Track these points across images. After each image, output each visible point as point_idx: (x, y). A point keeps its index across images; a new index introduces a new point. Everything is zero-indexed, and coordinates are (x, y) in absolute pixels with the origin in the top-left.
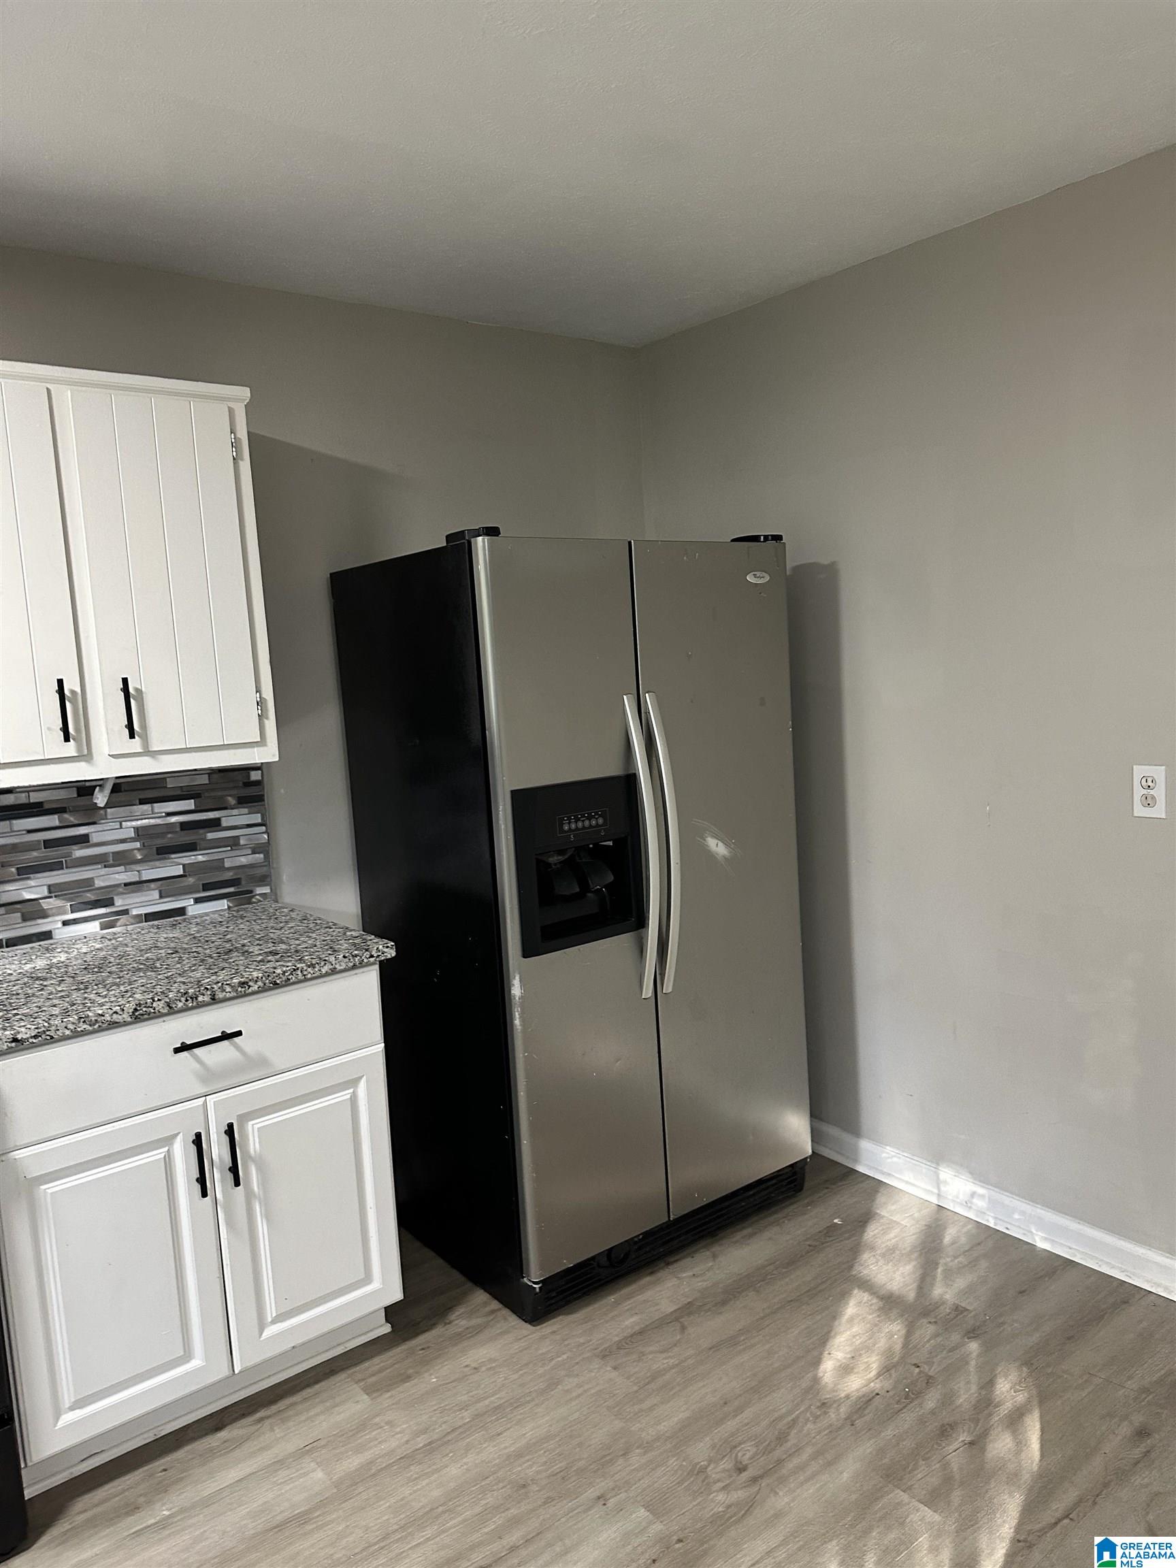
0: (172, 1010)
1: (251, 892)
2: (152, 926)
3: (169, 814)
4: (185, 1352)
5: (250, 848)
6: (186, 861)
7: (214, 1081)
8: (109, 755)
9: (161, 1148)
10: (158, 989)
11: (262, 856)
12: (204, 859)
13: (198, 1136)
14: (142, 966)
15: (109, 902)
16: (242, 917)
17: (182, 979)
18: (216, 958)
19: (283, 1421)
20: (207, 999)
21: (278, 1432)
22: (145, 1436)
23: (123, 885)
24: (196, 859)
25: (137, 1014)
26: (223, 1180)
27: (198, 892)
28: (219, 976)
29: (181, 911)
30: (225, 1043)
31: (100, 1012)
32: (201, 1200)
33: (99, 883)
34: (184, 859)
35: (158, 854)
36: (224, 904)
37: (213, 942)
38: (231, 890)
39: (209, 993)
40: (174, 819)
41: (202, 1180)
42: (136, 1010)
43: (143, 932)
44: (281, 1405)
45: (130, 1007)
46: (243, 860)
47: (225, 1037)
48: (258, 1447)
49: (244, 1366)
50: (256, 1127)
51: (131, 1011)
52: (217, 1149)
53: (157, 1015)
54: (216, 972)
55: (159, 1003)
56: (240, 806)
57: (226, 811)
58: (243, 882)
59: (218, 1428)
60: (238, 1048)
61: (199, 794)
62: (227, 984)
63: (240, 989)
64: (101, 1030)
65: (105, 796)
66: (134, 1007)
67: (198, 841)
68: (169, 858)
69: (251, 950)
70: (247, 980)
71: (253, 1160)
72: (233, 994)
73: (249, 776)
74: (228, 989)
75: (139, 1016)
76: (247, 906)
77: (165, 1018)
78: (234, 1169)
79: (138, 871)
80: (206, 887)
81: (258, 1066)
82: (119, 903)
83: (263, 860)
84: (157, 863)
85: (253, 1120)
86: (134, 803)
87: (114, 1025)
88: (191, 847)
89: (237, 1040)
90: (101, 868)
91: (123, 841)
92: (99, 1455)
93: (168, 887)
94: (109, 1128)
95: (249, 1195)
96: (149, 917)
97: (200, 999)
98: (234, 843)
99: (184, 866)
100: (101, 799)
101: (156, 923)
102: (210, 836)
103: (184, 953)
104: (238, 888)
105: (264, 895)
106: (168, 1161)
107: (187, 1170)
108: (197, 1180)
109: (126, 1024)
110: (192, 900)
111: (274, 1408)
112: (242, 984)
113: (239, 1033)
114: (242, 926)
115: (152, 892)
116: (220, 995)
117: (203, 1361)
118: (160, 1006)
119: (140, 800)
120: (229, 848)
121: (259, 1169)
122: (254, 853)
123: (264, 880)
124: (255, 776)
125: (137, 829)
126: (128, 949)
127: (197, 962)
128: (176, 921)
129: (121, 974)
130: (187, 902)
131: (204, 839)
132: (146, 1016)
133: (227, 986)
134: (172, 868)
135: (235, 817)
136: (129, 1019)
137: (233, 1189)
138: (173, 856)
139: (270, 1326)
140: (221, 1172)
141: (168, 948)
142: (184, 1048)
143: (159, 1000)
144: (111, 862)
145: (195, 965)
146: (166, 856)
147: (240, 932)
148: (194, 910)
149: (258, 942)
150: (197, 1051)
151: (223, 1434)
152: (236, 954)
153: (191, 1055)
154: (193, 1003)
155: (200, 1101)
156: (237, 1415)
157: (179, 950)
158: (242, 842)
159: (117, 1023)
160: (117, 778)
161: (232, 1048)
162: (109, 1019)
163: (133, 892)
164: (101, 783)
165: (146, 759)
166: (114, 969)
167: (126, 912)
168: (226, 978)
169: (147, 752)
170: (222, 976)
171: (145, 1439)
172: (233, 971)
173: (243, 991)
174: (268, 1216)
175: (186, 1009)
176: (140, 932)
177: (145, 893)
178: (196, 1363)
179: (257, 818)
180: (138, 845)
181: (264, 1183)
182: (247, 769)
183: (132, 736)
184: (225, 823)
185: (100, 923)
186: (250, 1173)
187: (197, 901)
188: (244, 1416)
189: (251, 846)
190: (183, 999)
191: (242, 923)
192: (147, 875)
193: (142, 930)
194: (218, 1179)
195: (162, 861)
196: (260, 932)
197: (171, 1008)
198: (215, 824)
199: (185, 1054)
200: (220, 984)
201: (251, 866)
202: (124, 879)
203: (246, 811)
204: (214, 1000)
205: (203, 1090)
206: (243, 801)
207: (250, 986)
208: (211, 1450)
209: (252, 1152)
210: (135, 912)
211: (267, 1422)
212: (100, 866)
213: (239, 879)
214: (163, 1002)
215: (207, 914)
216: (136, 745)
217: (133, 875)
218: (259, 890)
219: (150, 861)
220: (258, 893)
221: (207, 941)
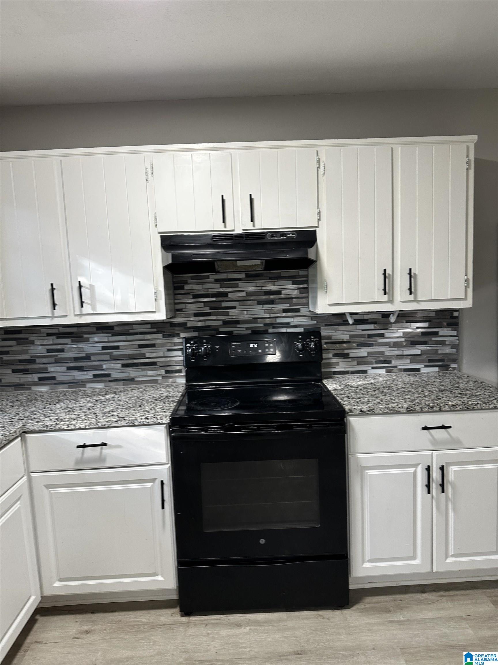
0: (422, 411)
1: (449, 366)
2: (406, 374)
3: (418, 328)
4: (414, 555)
5: (451, 346)
6: (422, 348)
7: (437, 445)
8: (401, 301)
9: (412, 468)
10: (416, 401)
11: (455, 350)
12: (430, 349)
13: (429, 467)
14: (406, 390)
15: (390, 362)
16: (445, 376)
17: (426, 399)
18: (439, 392)
19: (453, 600)
20: (437, 409)
21: (450, 604)
22: (393, 583)
23: (396, 356)
24: (426, 348)
25: (408, 410)
26: (437, 488)
27: (426, 362)
28: (442, 400)
29: (418, 370)
30: (443, 430)
31: (394, 406)
32: (426, 494)
33: (387, 354)
34: (422, 347)
35: (411, 344)
36: (436, 369)
37: (435, 385)
38: (440, 363)
39: (439, 407)
40: (419, 330)
41: (428, 486)
42: (408, 408)
43: (403, 376)
44: (452, 593)
45: (406, 406)
46: (447, 351)
47: (443, 427)
48: (441, 607)
49: (437, 570)
50: (454, 469)
51: (406, 408)
52: (436, 474)
53: (416, 412)
54: (440, 398)
55: (417, 407)
56: (448, 327)
57: (441, 329)
58: (446, 361)
59: (423, 592)
60: (448, 433)
61: (430, 320)
62: (447, 405)
63: (452, 408)
64: (393, 413)
65: (394, 318)
66: (407, 407)
67: (428, 341)
68: (415, 347)
69: (454, 391)
70: (455, 404)
71: (450, 484)
72: (449, 409)
73: (452, 314)
74: (447, 407)
75: (409, 411)
76: (447, 371)
77: (419, 414)
78: (442, 485)
79: (402, 350)
80: (430, 361)
81: (456, 444)
82: (394, 363)
83: (455, 352)
84: (410, 348)
85: (452, 466)
86: (403, 322)
87: (398, 413)
88: (425, 343)
89: (449, 430)
90: (388, 348)
91: (398, 337)
92: (374, 583)
93: (414, 358)
94: (393, 454)
95: (447, 498)
96: (405, 370)
97: (435, 409)
98: (443, 343)
99: (422, 351)
100: (392, 319)
101: (408, 373)
102: (434, 339)
103: (424, 388)
104: (444, 363)
105: (454, 368)
106: (415, 474)
107: (422, 480)
108: (426, 485)
109: (403, 413)
110: (423, 366)
111: (447, 593)
112: (453, 406)
113: (450, 427)
114: (446, 380)
115: (407, 360)
116: (443, 409)
117: (420, 561)
118: (418, 408)
119: (406, 321)
120: (441, 345)
121: (453, 488)
122: (452, 348)
123: (454, 361)
124: (456, 314)
125: (404, 333)
126: (398, 382)
127: (430, 392)
128: (416, 373)
129: (399, 392)
130: (421, 366)
131: (431, 340)
132: (411, 412)
133: (446, 405)
134: (416, 351)
135: (445, 332)
136: (405, 411)
137: (440, 493)
138: (417, 346)
139: (450, 557)
140: (436, 485)
141: (416, 384)
142: (425, 428)
143: (418, 406)
144: (392, 346)
145: (430, 394)
146: (414, 346)
147: (446, 382)
148: (424, 370)
149: (456, 388)
150: (431, 431)
151: (425, 595)
152: (447, 392)
153: (428, 432)
154: (431, 409)
155: (430, 452)
156: (431, 590)
157: (421, 386)
158: (447, 343)
159: (400, 412)
160: (400, 311)
161: (446, 432)
162: (397, 410)
163: (399, 359)
164: (393, 312)
165: (415, 304)
166: (394, 389)
167: (396, 367)
168: (446, 402)
169: (416, 301)
170: (443, 400)
171: (393, 584)
172: (448, 399)
173: (453, 409)
174: (455, 510)
175: (428, 412)
176: (402, 376)
177: (404, 360)
178: (418, 561)
179: (455, 333)
180: (403, 339)
181: (454, 494)
182: (452, 311)
183: (411, 293)
184: (441, 334)
185: (386, 370)
186: (449, 489)
187: (426, 366)
188: (434, 591)
189: (451, 345)
190: (427, 407)
191: (446, 379)
192: (406, 352)
193: (402, 375)
194: (435, 487)
195: (412, 348)
196: (456, 384)
197: (422, 410)
198: (436, 334)
199: (426, 431)
200: (443, 404)
201: (450, 354)
202: (397, 353)
203: (450, 329)
204: (440, 410)
205: (431, 447)
206: (449, 325)
207: (456, 407)
208: (420, 600)
209: (450, 480)
210: (399, 367)
211: (445, 598)
212: (387, 347)
213: (444, 359)
214: (419, 407)
215: (429, 373)
216: (411, 297)
217: (400, 352)
218: (453, 365)
219: (408, 347)
220: (452, 366)
221: (432, 384)
